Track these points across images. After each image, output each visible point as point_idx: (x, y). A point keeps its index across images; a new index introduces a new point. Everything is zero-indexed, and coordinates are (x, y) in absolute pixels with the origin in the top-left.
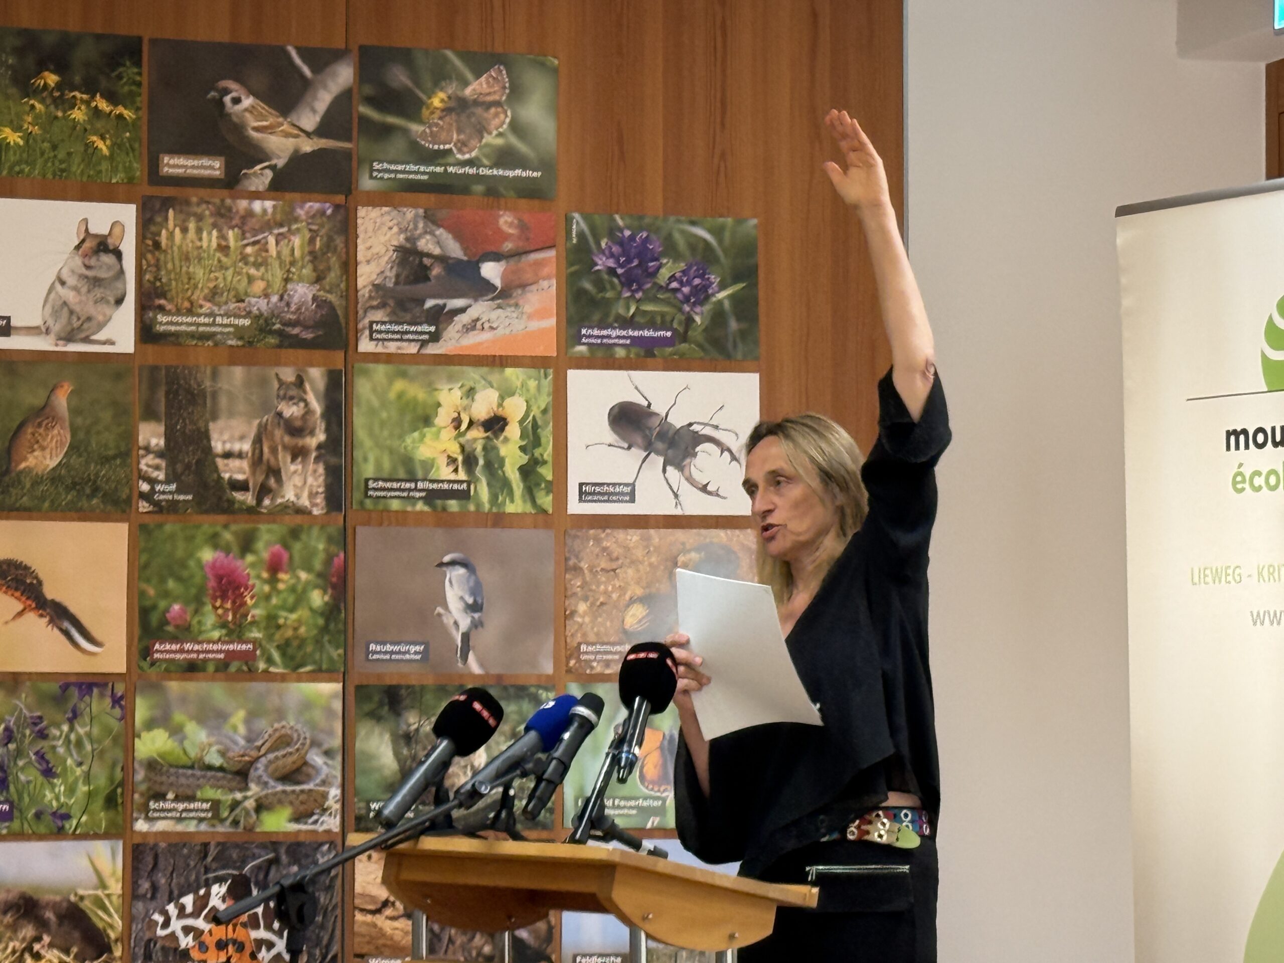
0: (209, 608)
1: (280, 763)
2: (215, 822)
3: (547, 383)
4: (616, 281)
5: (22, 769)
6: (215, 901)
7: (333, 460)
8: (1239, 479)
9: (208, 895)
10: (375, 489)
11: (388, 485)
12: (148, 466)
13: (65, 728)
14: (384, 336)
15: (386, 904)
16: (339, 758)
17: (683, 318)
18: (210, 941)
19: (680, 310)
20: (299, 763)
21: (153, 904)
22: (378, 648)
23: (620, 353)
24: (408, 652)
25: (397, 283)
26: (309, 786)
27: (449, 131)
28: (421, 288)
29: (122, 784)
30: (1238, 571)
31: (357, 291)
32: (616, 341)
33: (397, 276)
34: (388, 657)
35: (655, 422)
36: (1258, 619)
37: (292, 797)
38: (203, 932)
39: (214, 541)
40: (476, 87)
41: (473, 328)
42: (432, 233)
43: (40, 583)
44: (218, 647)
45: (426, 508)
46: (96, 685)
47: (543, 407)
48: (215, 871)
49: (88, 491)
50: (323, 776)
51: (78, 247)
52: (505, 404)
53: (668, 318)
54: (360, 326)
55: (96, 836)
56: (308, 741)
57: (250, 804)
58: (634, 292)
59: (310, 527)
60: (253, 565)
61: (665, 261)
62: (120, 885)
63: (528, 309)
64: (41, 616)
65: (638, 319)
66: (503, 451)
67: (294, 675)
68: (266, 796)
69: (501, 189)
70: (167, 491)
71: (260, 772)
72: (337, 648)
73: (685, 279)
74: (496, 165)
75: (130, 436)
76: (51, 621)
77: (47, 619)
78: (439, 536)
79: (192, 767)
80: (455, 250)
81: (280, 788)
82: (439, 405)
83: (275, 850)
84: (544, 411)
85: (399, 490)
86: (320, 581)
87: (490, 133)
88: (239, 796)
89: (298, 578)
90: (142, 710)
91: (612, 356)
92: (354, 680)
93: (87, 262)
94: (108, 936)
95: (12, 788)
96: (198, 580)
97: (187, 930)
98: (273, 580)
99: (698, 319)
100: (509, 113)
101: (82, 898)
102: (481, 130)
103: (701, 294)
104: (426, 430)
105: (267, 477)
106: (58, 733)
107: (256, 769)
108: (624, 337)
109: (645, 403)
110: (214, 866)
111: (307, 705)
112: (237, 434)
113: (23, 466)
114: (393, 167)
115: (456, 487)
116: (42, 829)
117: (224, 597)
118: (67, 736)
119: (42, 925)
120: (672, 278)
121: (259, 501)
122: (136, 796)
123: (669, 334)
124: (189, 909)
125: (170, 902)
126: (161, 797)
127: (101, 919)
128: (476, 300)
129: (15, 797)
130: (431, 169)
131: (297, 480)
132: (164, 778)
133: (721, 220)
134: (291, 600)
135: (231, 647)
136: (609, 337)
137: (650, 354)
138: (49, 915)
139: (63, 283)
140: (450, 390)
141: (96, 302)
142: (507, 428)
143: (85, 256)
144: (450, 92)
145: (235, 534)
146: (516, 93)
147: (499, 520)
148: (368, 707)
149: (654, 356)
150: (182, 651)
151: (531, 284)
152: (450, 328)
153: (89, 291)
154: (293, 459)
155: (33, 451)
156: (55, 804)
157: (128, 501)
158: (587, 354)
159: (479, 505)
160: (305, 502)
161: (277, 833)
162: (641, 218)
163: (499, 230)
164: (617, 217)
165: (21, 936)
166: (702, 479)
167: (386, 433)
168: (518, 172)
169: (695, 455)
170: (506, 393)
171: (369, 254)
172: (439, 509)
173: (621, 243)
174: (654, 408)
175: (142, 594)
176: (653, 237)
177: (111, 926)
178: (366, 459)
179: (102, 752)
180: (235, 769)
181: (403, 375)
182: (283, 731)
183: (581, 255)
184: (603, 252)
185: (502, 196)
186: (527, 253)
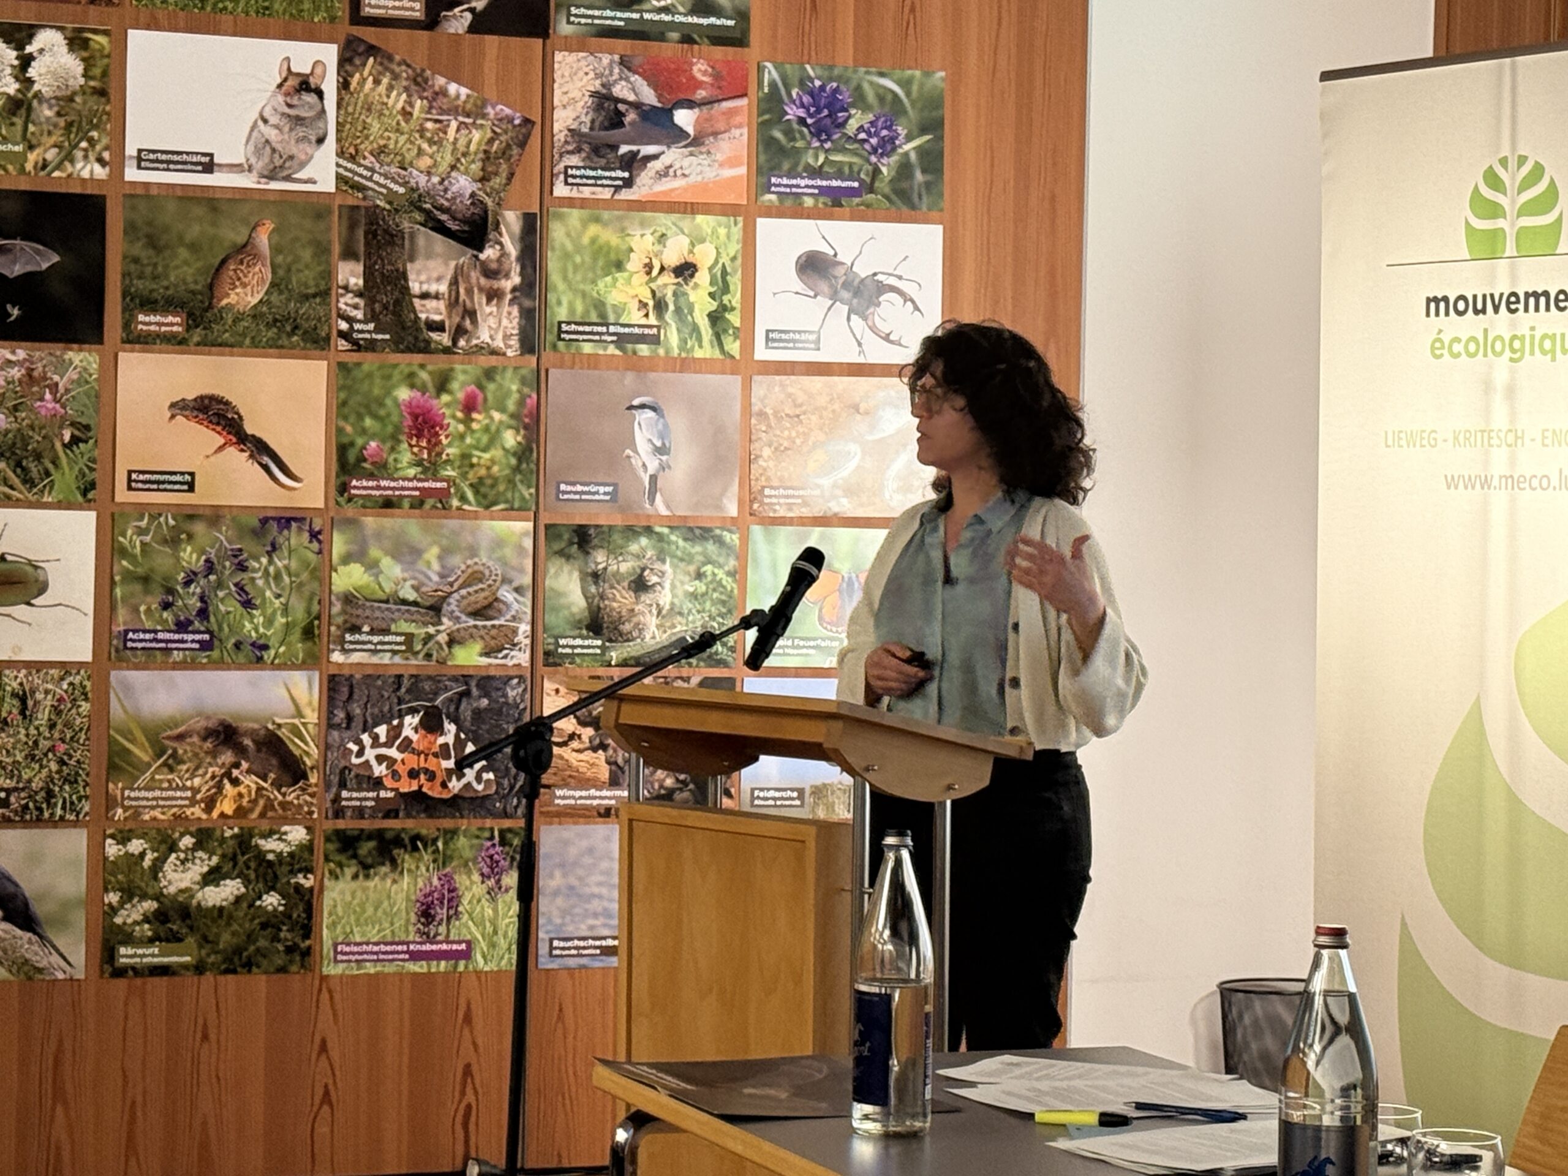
0: (404, 446)
1: (472, 598)
2: (408, 655)
3: (737, 231)
4: (805, 130)
5: (222, 600)
6: (407, 732)
7: (527, 303)
8: (1438, 345)
9: (401, 725)
10: (567, 332)
11: (581, 329)
12: (346, 304)
13: (264, 560)
14: (578, 181)
15: (572, 736)
16: (529, 594)
17: (870, 168)
18: (403, 770)
19: (868, 161)
20: (490, 599)
21: (347, 734)
22: (569, 488)
23: (809, 202)
24: (597, 493)
25: (591, 129)
26: (501, 621)
28: (616, 133)
29: (318, 617)
30: (1433, 435)
31: (553, 136)
32: (806, 190)
33: (593, 122)
34: (577, 497)
35: (840, 271)
36: (1451, 483)
37: (482, 632)
38: (395, 761)
39: (410, 380)
41: (666, 175)
42: (627, 80)
43: (240, 417)
44: (415, 484)
45: (618, 352)
46: (295, 519)
47: (732, 254)
48: (409, 702)
49: (288, 328)
50: (513, 613)
51: (280, 86)
52: (695, 250)
53: (856, 169)
54: (555, 171)
55: (294, 667)
56: (499, 578)
57: (443, 638)
58: (822, 142)
59: (505, 368)
60: (448, 405)
61: (853, 111)
62: (316, 715)
63: (719, 157)
64: (242, 450)
65: (826, 169)
66: (692, 298)
67: (487, 512)
68: (458, 630)
69: (696, 37)
70: (366, 330)
71: (453, 607)
72: (529, 487)
73: (873, 130)
74: (693, 12)
75: (328, 275)
76: (251, 456)
77: (247, 454)
78: (630, 378)
79: (387, 602)
80: (649, 97)
81: (472, 622)
82: (631, 250)
83: (467, 684)
84: (734, 259)
85: (591, 333)
86: (513, 422)
88: (431, 630)
89: (492, 418)
90: (339, 545)
91: (801, 204)
92: (545, 519)
93: (288, 100)
94: (304, 763)
95: (212, 619)
96: (395, 418)
97: (380, 759)
98: (467, 421)
99: (884, 170)
101: (279, 726)
103: (887, 146)
104: (618, 275)
105: (463, 318)
106: (257, 565)
107: (449, 604)
108: (813, 187)
109: (832, 253)
110: (407, 698)
111: (499, 543)
112: (435, 275)
113: (224, 302)
114: (590, 12)
115: (647, 331)
116: (241, 659)
117: (419, 436)
118: (266, 571)
119: (241, 751)
120: (861, 129)
121: (455, 342)
122: (333, 628)
123: (856, 184)
124: (383, 739)
125: (364, 731)
126: (355, 629)
127: (299, 747)
128: (669, 147)
129: (215, 627)
130: (627, 15)
131: (492, 322)
132: (360, 612)
133: (909, 72)
134: (485, 439)
135: (426, 485)
136: (798, 186)
137: (837, 204)
138: (247, 742)
139: (265, 121)
140: (642, 235)
141: (298, 141)
142: (697, 274)
143: (287, 94)
145: (430, 373)
147: (685, 364)
148: (557, 546)
149: (841, 205)
150: (378, 488)
151: (724, 132)
152: (643, 174)
153: (291, 130)
154: (489, 300)
155: (236, 287)
156: (253, 634)
157: (328, 339)
158: (777, 203)
159: (667, 352)
160: (499, 343)
161: (469, 667)
162: (831, 67)
163: (693, 78)
164: (808, 67)
165: (220, 761)
166: (885, 328)
167: (579, 277)
168: (713, 20)
169: (879, 304)
170: (697, 240)
171: (565, 99)
172: (630, 353)
173: (811, 94)
174: (840, 258)
175: (340, 431)
176: (843, 88)
177: (307, 754)
178: (559, 303)
179: (301, 585)
180: (428, 604)
181: (597, 220)
182: (476, 568)
183: (772, 104)
184: (794, 102)
185: (696, 42)
186: (719, 101)
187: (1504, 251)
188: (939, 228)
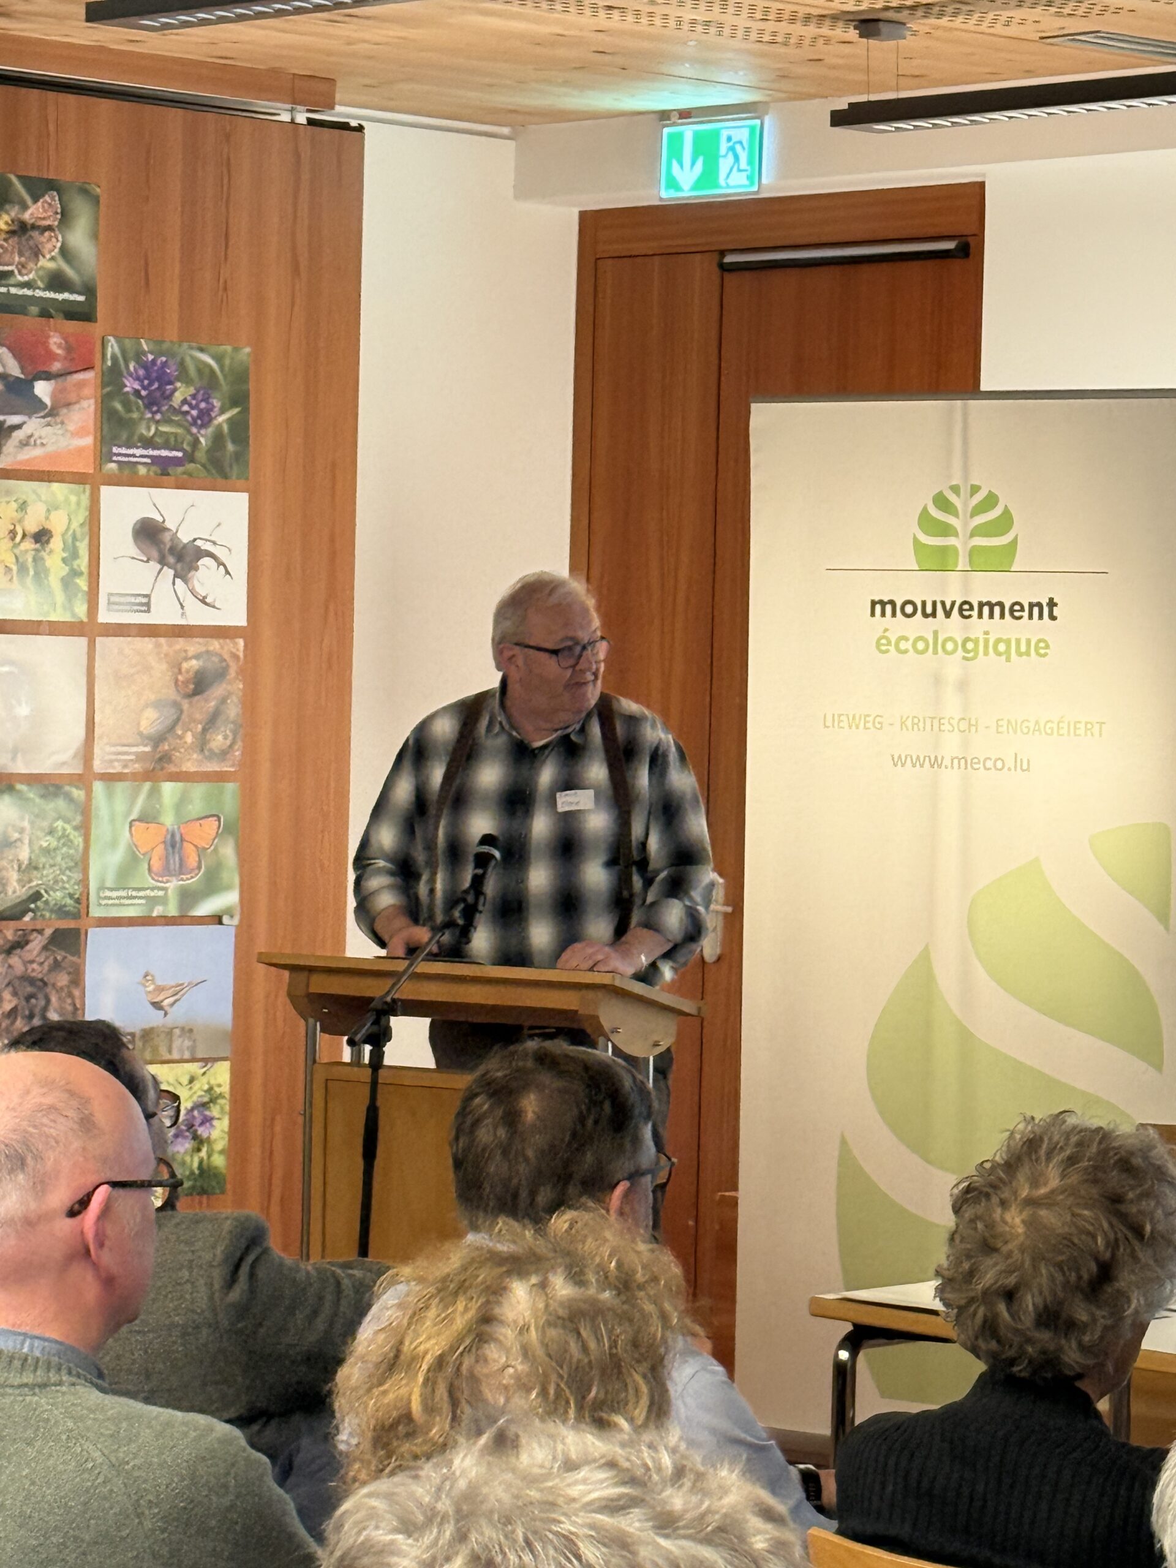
3: (85, 500)
4: (140, 402)
8: (884, 641)
17: (191, 439)
19: (189, 432)
23: (142, 470)
27: (12, 253)
30: (878, 719)
32: (140, 460)
35: (167, 537)
36: (897, 761)
40: (35, 212)
41: (27, 444)
47: (81, 521)
52: (52, 517)
58: (154, 413)
61: (178, 384)
63: (71, 427)
65: (157, 439)
66: (49, 562)
69: (52, 311)
73: (194, 402)
74: (50, 287)
80: (14, 369)
84: (82, 526)
87: (44, 256)
91: (136, 473)
99: (202, 440)
100: (60, 238)
102: (37, 253)
103: (205, 418)
108: (145, 456)
109: (160, 519)
120: (185, 402)
123: (180, 454)
128: (30, 417)
133: (223, 348)
136: (134, 456)
137: (165, 473)
140: (8, 502)
142: (52, 540)
144: (13, 214)
146: (65, 217)
149: (168, 474)
151: (75, 403)
152: (9, 443)
158: (117, 472)
162: (160, 344)
163: (49, 350)
164: (144, 343)
166: (201, 591)
168: (66, 296)
169: (197, 569)
170: (52, 507)
173: (146, 366)
174: (168, 524)
176: (171, 362)
183: (113, 377)
184: (131, 375)
185: (51, 316)
186: (71, 373)
187: (956, 565)
188: (244, 497)
